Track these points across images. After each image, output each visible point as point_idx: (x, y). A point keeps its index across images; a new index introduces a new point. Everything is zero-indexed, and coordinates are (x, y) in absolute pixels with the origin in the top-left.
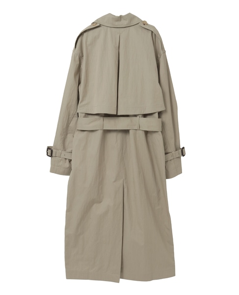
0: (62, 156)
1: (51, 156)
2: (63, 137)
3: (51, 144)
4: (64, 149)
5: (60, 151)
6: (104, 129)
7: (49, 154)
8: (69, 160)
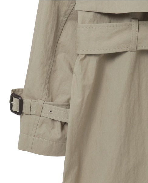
0: (46, 113)
1: (20, 112)
2: (46, 69)
3: (20, 84)
4: (50, 96)
5: (41, 102)
6: (139, 48)
7: (16, 108)
8: (61, 122)
